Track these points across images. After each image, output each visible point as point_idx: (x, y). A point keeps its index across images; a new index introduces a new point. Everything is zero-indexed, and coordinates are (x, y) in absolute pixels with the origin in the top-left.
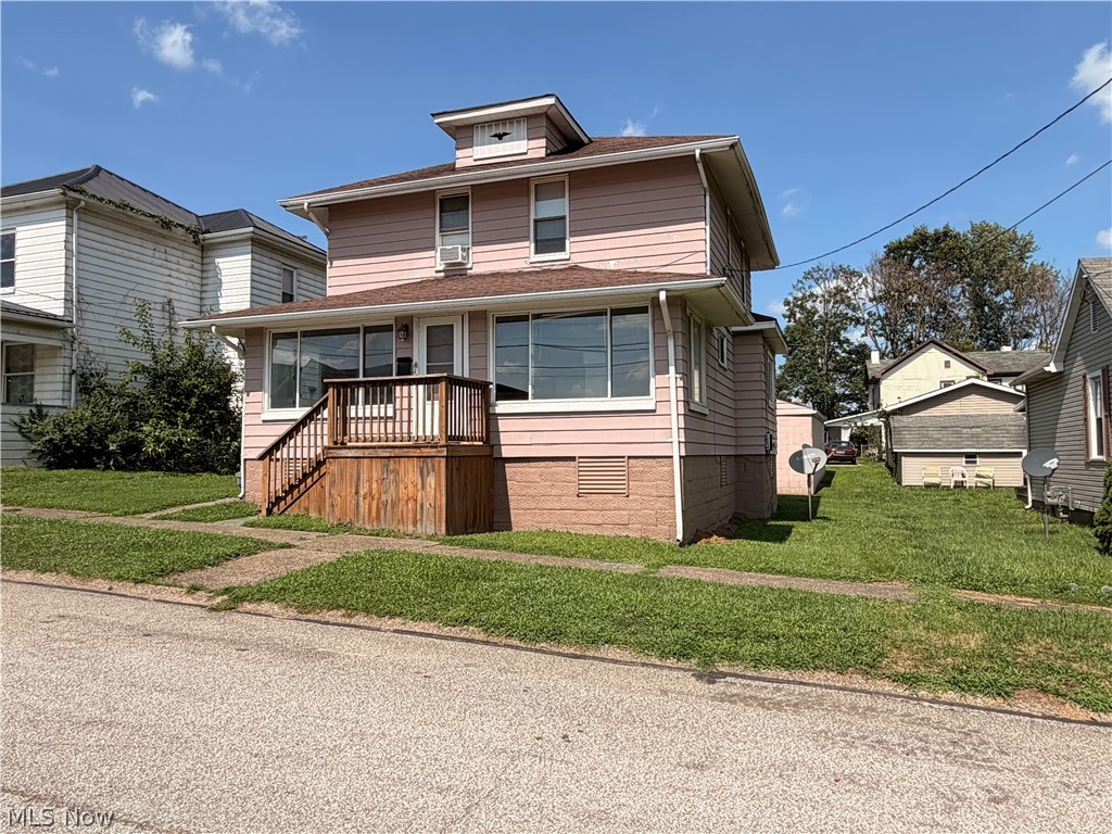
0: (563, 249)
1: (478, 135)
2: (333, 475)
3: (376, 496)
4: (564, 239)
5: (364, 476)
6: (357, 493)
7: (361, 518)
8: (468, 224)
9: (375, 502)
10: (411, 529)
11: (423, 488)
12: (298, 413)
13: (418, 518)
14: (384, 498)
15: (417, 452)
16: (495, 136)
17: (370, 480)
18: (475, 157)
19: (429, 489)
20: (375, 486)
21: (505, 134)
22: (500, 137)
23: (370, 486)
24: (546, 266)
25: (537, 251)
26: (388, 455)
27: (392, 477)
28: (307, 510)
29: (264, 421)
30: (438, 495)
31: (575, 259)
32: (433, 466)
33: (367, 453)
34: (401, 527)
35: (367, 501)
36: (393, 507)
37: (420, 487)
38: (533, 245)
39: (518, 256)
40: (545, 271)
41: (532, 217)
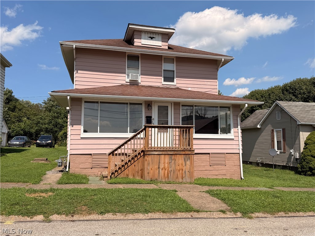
0: (173, 81)
1: (143, 35)
2: (149, 161)
3: (167, 169)
4: (174, 78)
5: (162, 161)
6: (159, 168)
7: (160, 177)
8: (139, 67)
9: (167, 171)
10: (181, 180)
11: (185, 165)
12: (130, 135)
13: (184, 176)
14: (170, 170)
15: (184, 153)
16: (150, 37)
17: (164, 163)
18: (142, 43)
19: (188, 166)
20: (166, 165)
21: (154, 38)
22: (152, 38)
23: (164, 165)
24: (168, 86)
25: (164, 81)
26: (172, 153)
27: (173, 162)
28: (128, 175)
29: (81, 138)
30: (191, 168)
31: (178, 86)
32: (189, 158)
33: (164, 153)
34: (177, 180)
35: (163, 171)
36: (174, 173)
37: (184, 165)
38: (163, 79)
39: (158, 81)
40: (167, 88)
41: (163, 69)
